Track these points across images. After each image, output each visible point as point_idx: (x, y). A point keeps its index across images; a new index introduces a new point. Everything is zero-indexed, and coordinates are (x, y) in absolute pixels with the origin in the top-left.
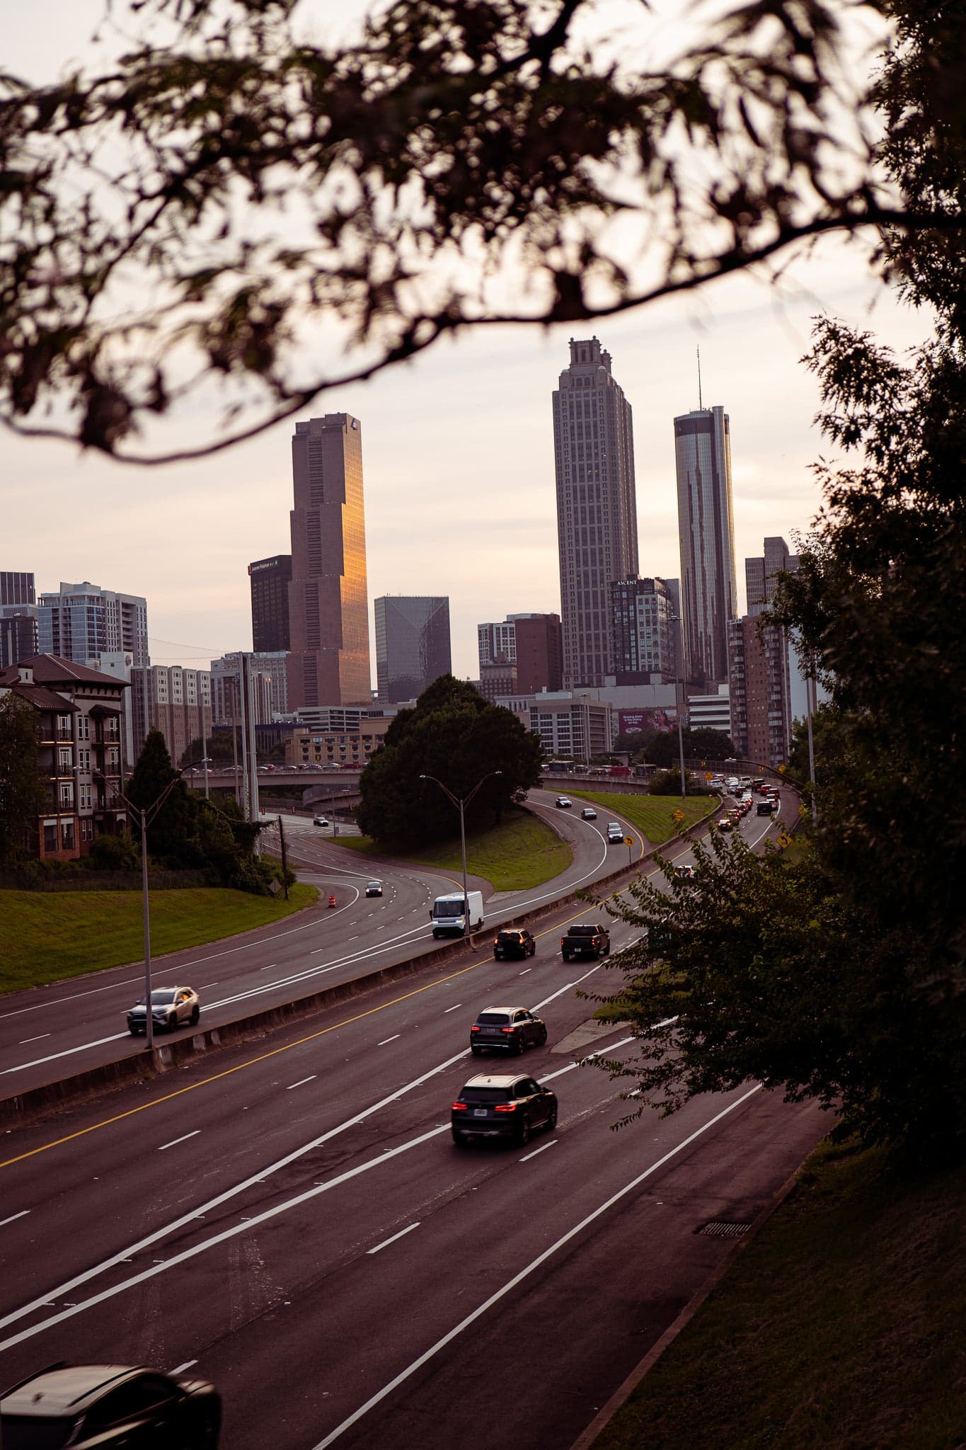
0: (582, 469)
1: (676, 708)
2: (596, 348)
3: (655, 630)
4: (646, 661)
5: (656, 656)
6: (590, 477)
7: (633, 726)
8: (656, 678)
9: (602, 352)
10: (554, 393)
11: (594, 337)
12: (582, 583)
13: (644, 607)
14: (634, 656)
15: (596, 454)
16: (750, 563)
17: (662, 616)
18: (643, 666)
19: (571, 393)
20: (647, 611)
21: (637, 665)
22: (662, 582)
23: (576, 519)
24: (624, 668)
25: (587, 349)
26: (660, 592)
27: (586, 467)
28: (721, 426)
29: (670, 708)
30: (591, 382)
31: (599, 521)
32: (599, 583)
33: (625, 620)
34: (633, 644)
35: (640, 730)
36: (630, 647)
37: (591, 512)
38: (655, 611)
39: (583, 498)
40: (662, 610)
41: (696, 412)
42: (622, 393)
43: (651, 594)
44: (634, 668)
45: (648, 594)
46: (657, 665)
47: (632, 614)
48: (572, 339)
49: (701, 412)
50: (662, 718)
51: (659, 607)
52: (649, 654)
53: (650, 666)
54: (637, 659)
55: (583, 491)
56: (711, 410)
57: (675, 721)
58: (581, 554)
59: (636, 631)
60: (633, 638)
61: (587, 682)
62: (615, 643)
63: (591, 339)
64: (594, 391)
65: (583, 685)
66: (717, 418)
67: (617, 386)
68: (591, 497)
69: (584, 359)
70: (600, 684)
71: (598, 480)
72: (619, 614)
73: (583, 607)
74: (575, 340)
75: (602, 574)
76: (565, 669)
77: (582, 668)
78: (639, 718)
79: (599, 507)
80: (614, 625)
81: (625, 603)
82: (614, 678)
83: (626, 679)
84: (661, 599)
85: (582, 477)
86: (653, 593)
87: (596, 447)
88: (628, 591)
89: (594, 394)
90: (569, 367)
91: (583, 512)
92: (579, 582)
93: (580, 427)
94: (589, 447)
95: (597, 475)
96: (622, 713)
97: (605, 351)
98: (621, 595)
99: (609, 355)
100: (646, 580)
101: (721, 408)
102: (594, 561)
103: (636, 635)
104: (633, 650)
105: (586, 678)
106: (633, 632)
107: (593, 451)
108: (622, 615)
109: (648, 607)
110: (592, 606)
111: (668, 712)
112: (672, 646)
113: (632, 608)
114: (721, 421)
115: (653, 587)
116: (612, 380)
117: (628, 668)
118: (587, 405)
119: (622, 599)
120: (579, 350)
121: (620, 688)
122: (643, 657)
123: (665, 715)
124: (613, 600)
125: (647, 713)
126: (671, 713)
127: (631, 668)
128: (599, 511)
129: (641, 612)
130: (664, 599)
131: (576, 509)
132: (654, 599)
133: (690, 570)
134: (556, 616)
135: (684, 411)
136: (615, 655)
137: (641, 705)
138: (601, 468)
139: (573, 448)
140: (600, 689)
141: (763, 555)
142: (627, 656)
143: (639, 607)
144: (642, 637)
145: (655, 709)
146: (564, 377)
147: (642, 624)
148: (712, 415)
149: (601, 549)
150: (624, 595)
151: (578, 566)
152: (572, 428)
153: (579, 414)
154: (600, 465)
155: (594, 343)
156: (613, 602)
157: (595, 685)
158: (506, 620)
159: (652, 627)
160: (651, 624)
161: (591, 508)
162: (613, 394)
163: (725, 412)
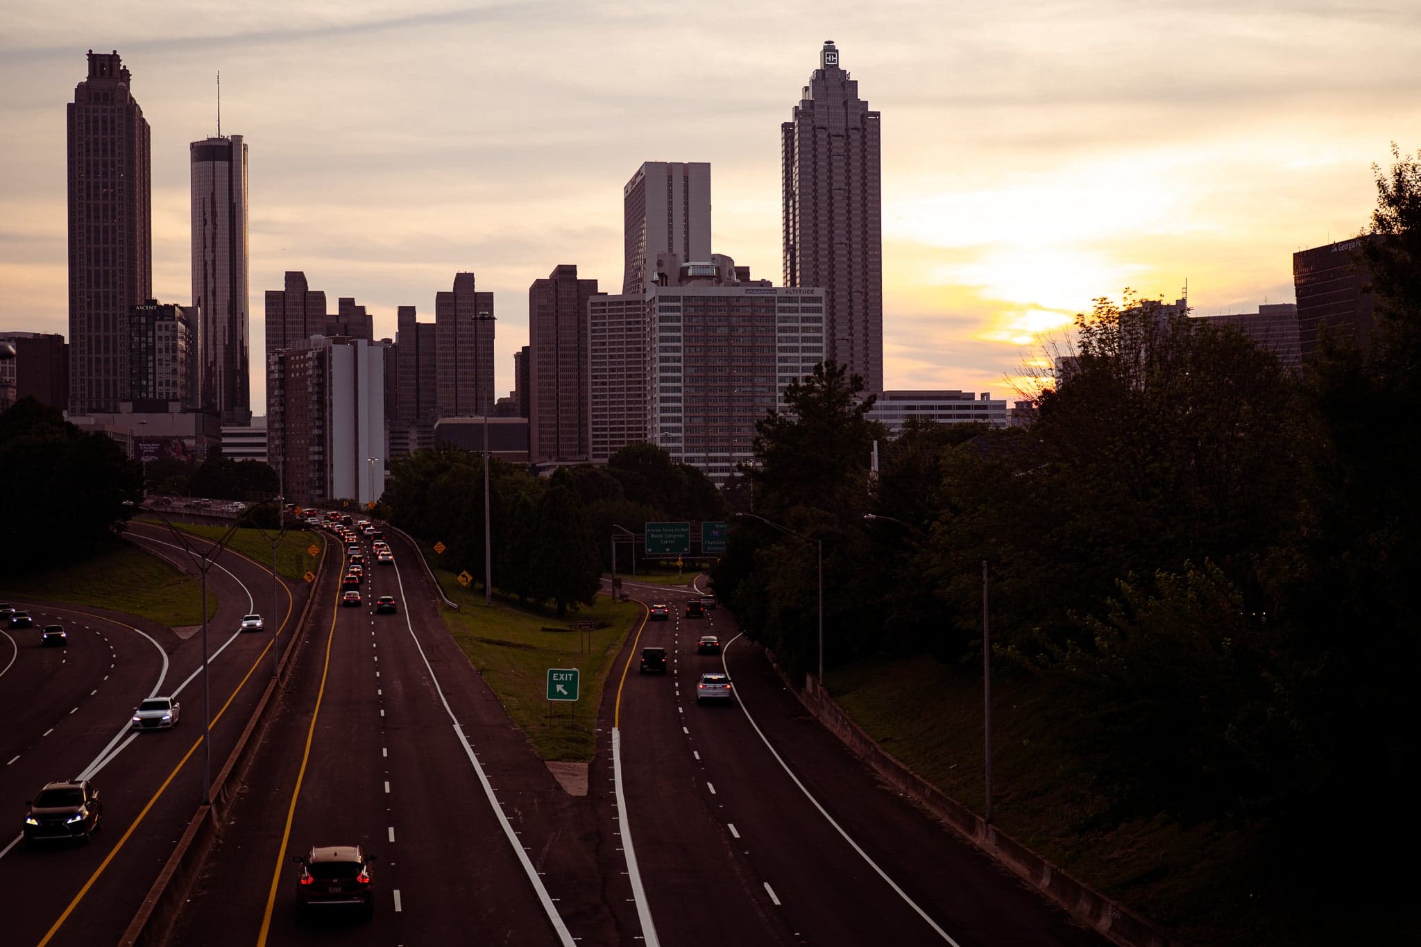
0: (96, 187)
1: (195, 437)
2: (116, 63)
3: (175, 358)
4: (164, 389)
5: (175, 384)
6: (105, 195)
7: (149, 454)
8: (175, 407)
9: (121, 68)
10: (69, 105)
11: (115, 52)
12: (93, 303)
13: (163, 333)
14: (151, 383)
15: (113, 173)
16: (270, 296)
17: (181, 343)
18: (161, 394)
19: (88, 106)
20: (167, 338)
21: (154, 392)
22: (181, 308)
23: (89, 238)
24: (140, 394)
25: (107, 63)
26: (180, 319)
27: (101, 184)
28: (240, 155)
29: (189, 437)
30: (110, 98)
31: (114, 243)
32: (111, 306)
33: (143, 345)
34: (151, 370)
35: (157, 458)
36: (147, 373)
37: (105, 232)
38: (175, 338)
39: (97, 217)
40: (182, 338)
41: (213, 139)
42: (141, 112)
43: (171, 320)
44: (151, 395)
45: (167, 320)
46: (175, 394)
47: (150, 340)
48: (90, 51)
49: (219, 139)
50: (180, 447)
51: (179, 334)
52: (168, 382)
53: (168, 394)
54: (154, 386)
55: (97, 209)
56: (230, 138)
57: (193, 451)
58: (93, 275)
59: (154, 358)
60: (150, 364)
61: (103, 406)
62: (131, 369)
63: (112, 53)
64: (112, 107)
65: (99, 410)
66: (235, 147)
67: (137, 105)
68: (106, 216)
69: (102, 72)
70: (116, 411)
71: (113, 199)
72: (136, 339)
73: (93, 329)
74: (93, 53)
75: (114, 297)
76: (71, 393)
77: (90, 393)
78: (154, 447)
79: (114, 227)
80: (131, 350)
81: (143, 328)
82: (130, 404)
83: (142, 406)
84: (181, 325)
85: (96, 195)
86: (174, 320)
87: (113, 166)
88: (147, 317)
89: (113, 111)
90: (86, 80)
91: (97, 231)
92: (89, 303)
93: (96, 143)
94: (105, 165)
95: (113, 195)
96: (138, 440)
97: (125, 67)
98: (140, 320)
99: (128, 71)
100: (166, 306)
101: (240, 137)
102: (106, 283)
103: (154, 361)
104: (151, 377)
105: (103, 403)
106: (150, 358)
107: (110, 169)
108: (140, 340)
109: (168, 333)
110: (102, 329)
111: (186, 442)
112: (191, 376)
113: (150, 333)
114: (239, 150)
115: (174, 313)
116: (132, 99)
117: (144, 395)
118: (105, 121)
119: (140, 323)
120: (98, 63)
121: (137, 415)
122: (161, 384)
123: (183, 444)
124: (131, 325)
125: (165, 442)
126: (190, 443)
127: (148, 395)
128: (114, 232)
129: (160, 338)
130: (184, 327)
131: (89, 227)
132: (175, 326)
133: (202, 299)
134: (61, 338)
136: (132, 381)
137: (159, 433)
138: (117, 188)
139: (88, 165)
140: (115, 414)
141: (283, 289)
142: (145, 383)
143: (158, 333)
144: (161, 364)
145: (173, 438)
146: (80, 89)
147: (160, 351)
148: (231, 144)
149: (114, 271)
150: (143, 320)
151: (89, 287)
152: (88, 143)
153: (96, 129)
154: (117, 184)
155: (114, 58)
156: (131, 327)
157: (112, 410)
159: (171, 354)
160: (171, 351)
161: (106, 228)
162: (132, 110)
163: (245, 141)
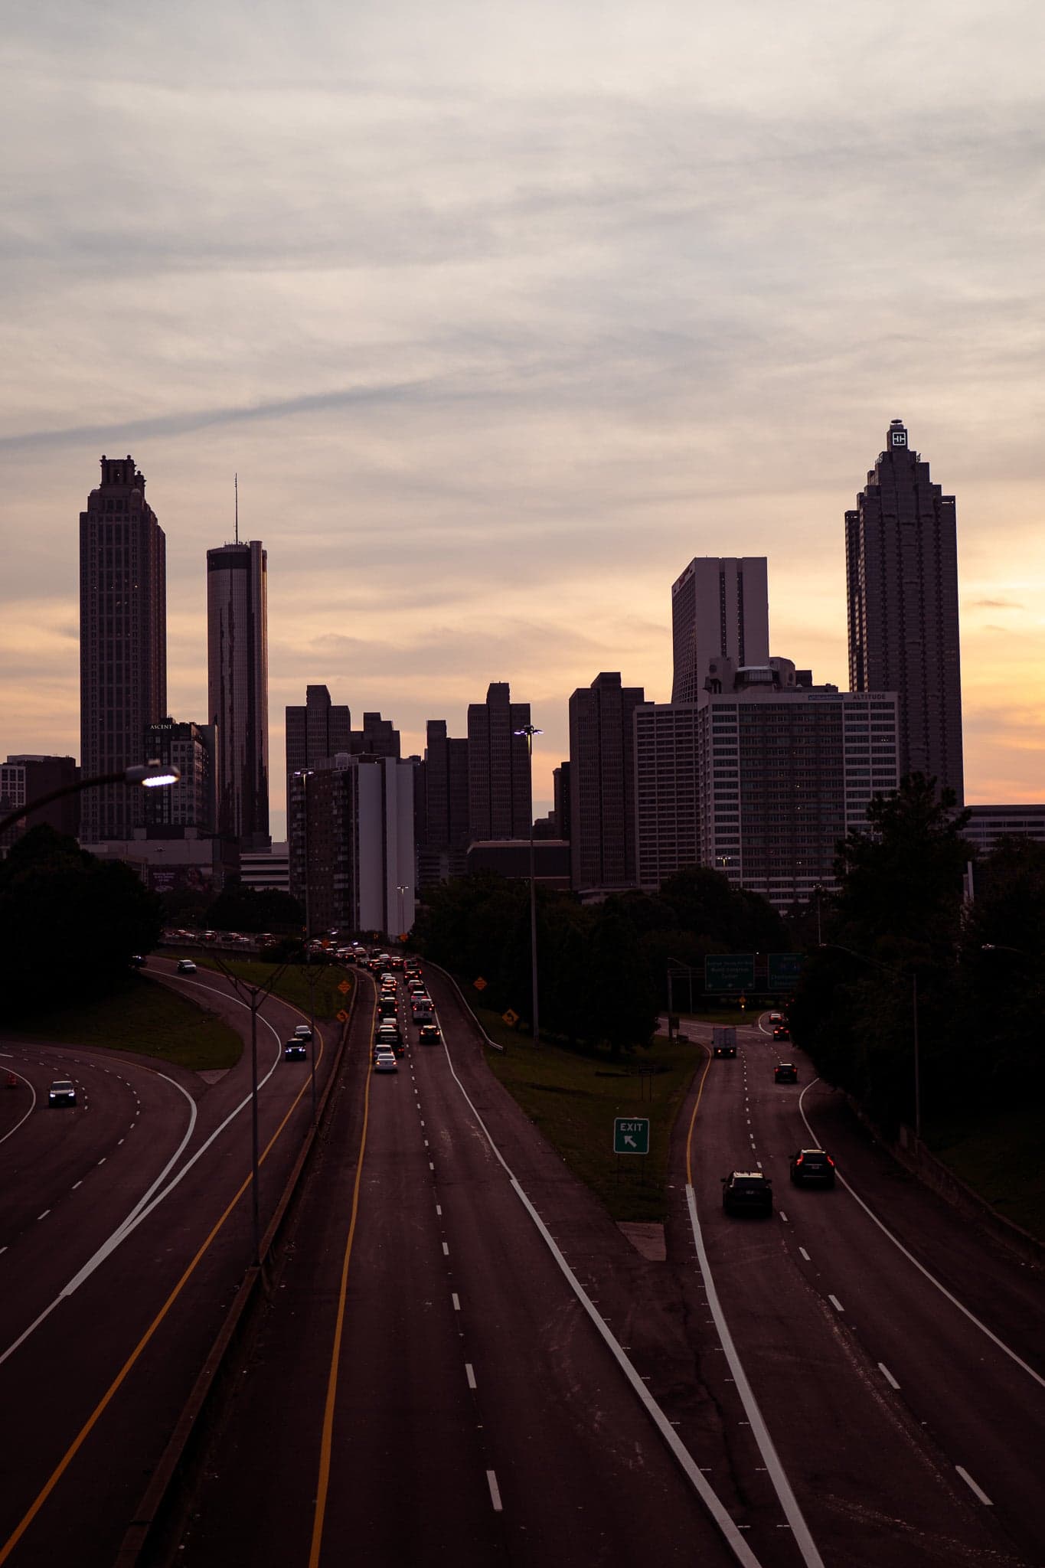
0: (110, 600)
1: (212, 866)
2: (131, 469)
3: (191, 780)
4: (179, 813)
5: (191, 807)
6: (119, 608)
7: (164, 884)
8: (190, 832)
9: (136, 474)
10: (82, 514)
11: (129, 457)
12: (106, 724)
13: (179, 754)
14: (166, 807)
15: (127, 584)
16: (292, 713)
17: (198, 764)
18: (176, 819)
19: (101, 515)
20: (183, 759)
21: (169, 817)
22: (198, 727)
23: (101, 654)
24: (155, 821)
25: (121, 468)
26: (197, 738)
27: (114, 597)
28: (258, 563)
29: (206, 865)
30: (124, 505)
31: (127, 658)
32: (124, 725)
34: (166, 794)
35: (172, 889)
36: (163, 797)
37: (119, 647)
38: (191, 759)
39: (110, 631)
40: (198, 758)
41: (231, 546)
42: (156, 519)
43: (186, 740)
44: (166, 821)
45: (183, 740)
46: (191, 819)
47: (166, 761)
48: (104, 457)
49: (236, 546)
50: (196, 876)
51: (196, 755)
52: (183, 806)
53: (183, 819)
54: (169, 810)
55: (110, 623)
56: (248, 545)
57: (210, 880)
58: (106, 693)
61: (115, 834)
63: (126, 459)
64: (127, 515)
65: (112, 837)
66: (254, 554)
67: (152, 512)
68: (119, 631)
69: (116, 479)
70: (130, 837)
71: (127, 612)
73: (106, 750)
74: (107, 459)
75: (128, 716)
76: (82, 818)
77: (102, 818)
78: (168, 876)
79: (127, 642)
81: (158, 748)
82: (144, 831)
83: (157, 832)
84: (197, 746)
85: (110, 608)
86: (190, 740)
87: (127, 577)
88: (162, 736)
89: (127, 519)
90: (99, 487)
91: (110, 647)
92: (102, 723)
93: (109, 554)
94: (119, 576)
95: (127, 607)
96: (153, 869)
97: (139, 472)
98: (155, 740)
99: (142, 477)
100: (182, 724)
101: (259, 543)
102: (119, 702)
104: (165, 801)
107: (124, 581)
109: (183, 754)
110: (115, 750)
111: (203, 870)
112: (207, 800)
113: (165, 754)
114: (258, 558)
115: (190, 733)
116: (147, 506)
117: (159, 820)
118: (118, 530)
119: (154, 744)
120: (112, 470)
121: (151, 842)
122: (176, 808)
123: (200, 873)
125: (180, 870)
126: (207, 871)
127: (162, 821)
128: (127, 646)
129: (176, 759)
130: (200, 747)
131: (102, 642)
132: (191, 746)
133: (219, 716)
134: (72, 761)
135: (219, 544)
136: (145, 806)
137: (174, 862)
138: (131, 600)
139: (101, 577)
140: (128, 842)
141: (305, 704)
142: (159, 807)
143: (173, 754)
145: (189, 866)
146: (94, 497)
148: (249, 550)
149: (128, 689)
150: (158, 740)
151: (102, 706)
152: (101, 554)
153: (109, 539)
154: (131, 596)
155: (129, 463)
156: (145, 747)
157: (125, 837)
158: (6, 762)
159: (187, 776)
160: (186, 773)
161: (119, 642)
162: (147, 517)
163: (264, 548)
